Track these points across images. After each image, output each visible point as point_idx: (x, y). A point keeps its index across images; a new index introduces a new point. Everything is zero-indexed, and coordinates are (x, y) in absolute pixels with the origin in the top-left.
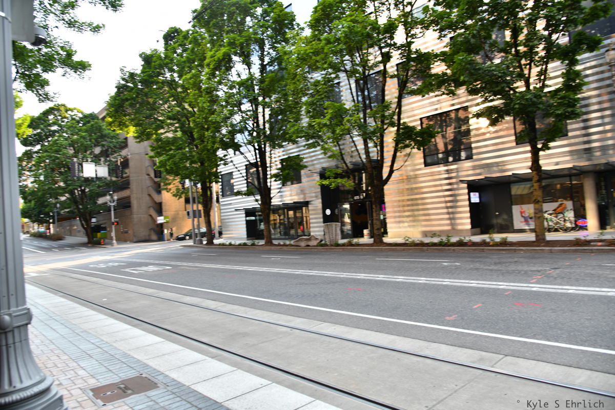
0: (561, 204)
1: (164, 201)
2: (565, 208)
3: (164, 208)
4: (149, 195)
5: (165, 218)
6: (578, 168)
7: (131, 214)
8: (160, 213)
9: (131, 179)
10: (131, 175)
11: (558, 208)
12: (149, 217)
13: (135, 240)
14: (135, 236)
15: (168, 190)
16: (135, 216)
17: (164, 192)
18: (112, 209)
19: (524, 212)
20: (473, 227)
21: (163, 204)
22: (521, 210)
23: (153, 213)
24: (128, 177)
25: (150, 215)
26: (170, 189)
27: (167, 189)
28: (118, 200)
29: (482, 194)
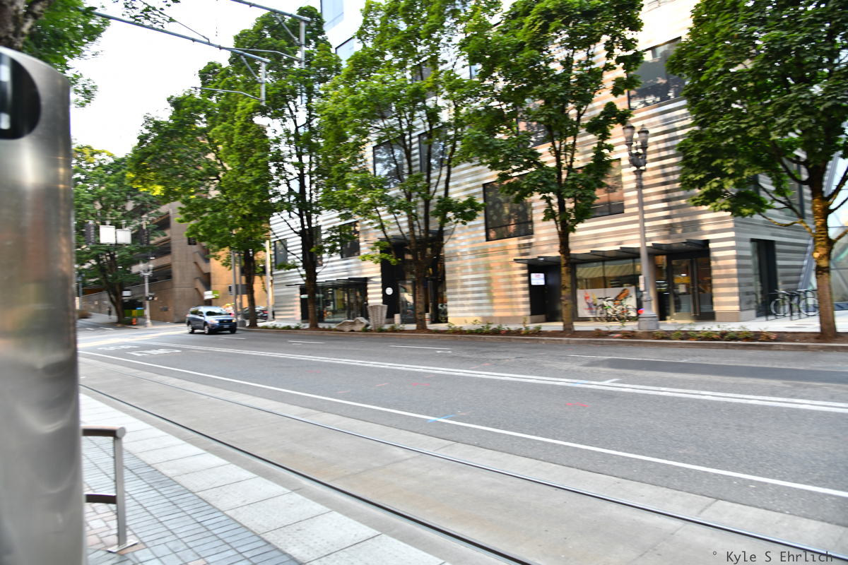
1: (212, 271)
2: (628, 294)
3: (213, 280)
4: (196, 263)
5: (214, 293)
7: (172, 286)
8: (208, 285)
9: (173, 242)
10: (173, 237)
11: (621, 294)
12: (195, 291)
13: (176, 320)
14: (176, 315)
15: (217, 258)
16: (177, 290)
17: (212, 260)
18: (147, 280)
19: (588, 297)
20: (533, 314)
21: (212, 275)
22: (584, 295)
23: (199, 286)
24: (169, 239)
25: (196, 289)
26: (219, 257)
27: (215, 256)
28: (154, 269)
29: (549, 276)
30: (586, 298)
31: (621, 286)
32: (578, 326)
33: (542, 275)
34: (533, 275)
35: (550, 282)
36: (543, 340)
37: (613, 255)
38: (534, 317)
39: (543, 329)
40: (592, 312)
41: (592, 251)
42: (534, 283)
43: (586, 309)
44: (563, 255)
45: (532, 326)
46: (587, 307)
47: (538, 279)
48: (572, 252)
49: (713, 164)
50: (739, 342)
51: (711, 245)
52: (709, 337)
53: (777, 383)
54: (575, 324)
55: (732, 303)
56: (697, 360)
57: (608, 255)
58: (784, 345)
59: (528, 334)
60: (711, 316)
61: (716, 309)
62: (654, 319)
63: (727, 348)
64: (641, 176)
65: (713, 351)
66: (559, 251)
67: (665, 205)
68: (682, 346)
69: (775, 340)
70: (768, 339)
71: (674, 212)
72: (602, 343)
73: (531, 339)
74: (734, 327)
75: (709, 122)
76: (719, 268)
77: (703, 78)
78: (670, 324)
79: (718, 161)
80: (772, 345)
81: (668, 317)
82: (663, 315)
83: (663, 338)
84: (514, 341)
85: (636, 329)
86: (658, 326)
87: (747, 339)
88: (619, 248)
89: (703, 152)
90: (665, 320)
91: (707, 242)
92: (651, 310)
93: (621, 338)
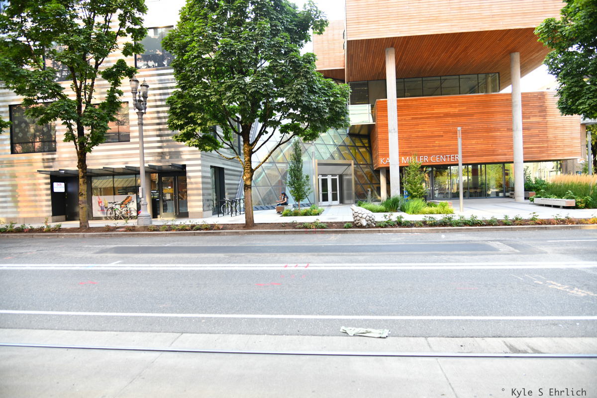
0: (128, 197)
2: (131, 200)
6: (130, 168)
11: (126, 199)
19: (101, 202)
20: (54, 215)
22: (98, 200)
29: (69, 185)
30: (99, 203)
31: (127, 194)
32: (92, 224)
33: (63, 184)
34: (55, 184)
35: (70, 189)
36: (63, 235)
37: (122, 171)
38: (55, 217)
39: (63, 227)
40: (104, 213)
41: (104, 168)
42: (56, 190)
43: (98, 211)
44: (80, 170)
45: (53, 225)
46: (100, 209)
47: (59, 187)
48: (88, 168)
49: (189, 115)
50: (202, 231)
51: (187, 169)
52: (184, 229)
53: (221, 255)
54: (90, 222)
55: (198, 206)
56: (176, 244)
57: (117, 171)
58: (226, 232)
59: (49, 231)
60: (186, 215)
61: (189, 210)
62: (149, 217)
63: (195, 235)
64: (142, 117)
65: (186, 238)
66: (78, 166)
67: (159, 139)
68: (166, 235)
69: (222, 229)
70: (219, 229)
71: (165, 144)
72: (111, 236)
73: (51, 235)
74: (199, 222)
75: (187, 87)
76: (192, 183)
77: (185, 57)
78: (159, 221)
79: (192, 114)
80: (220, 232)
81: (158, 216)
82: (155, 214)
83: (154, 230)
84: (36, 237)
85: (136, 225)
86: (151, 222)
87: (206, 229)
88: (125, 167)
89: (183, 106)
90: (157, 218)
91: (184, 166)
92: (147, 211)
93: (125, 231)
